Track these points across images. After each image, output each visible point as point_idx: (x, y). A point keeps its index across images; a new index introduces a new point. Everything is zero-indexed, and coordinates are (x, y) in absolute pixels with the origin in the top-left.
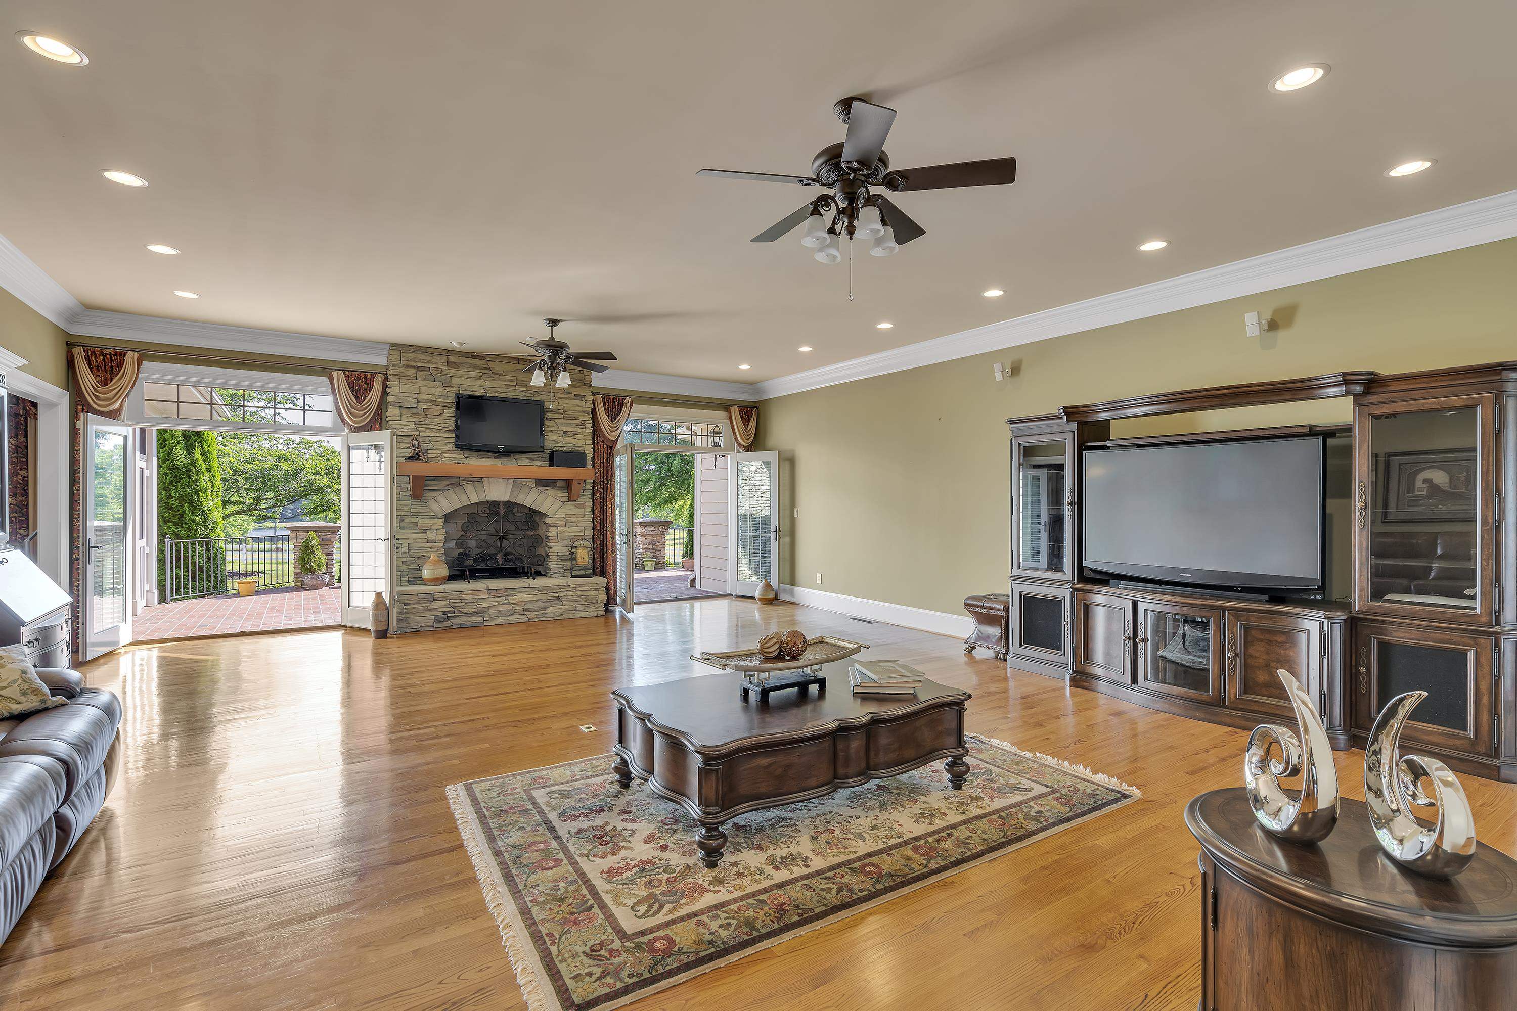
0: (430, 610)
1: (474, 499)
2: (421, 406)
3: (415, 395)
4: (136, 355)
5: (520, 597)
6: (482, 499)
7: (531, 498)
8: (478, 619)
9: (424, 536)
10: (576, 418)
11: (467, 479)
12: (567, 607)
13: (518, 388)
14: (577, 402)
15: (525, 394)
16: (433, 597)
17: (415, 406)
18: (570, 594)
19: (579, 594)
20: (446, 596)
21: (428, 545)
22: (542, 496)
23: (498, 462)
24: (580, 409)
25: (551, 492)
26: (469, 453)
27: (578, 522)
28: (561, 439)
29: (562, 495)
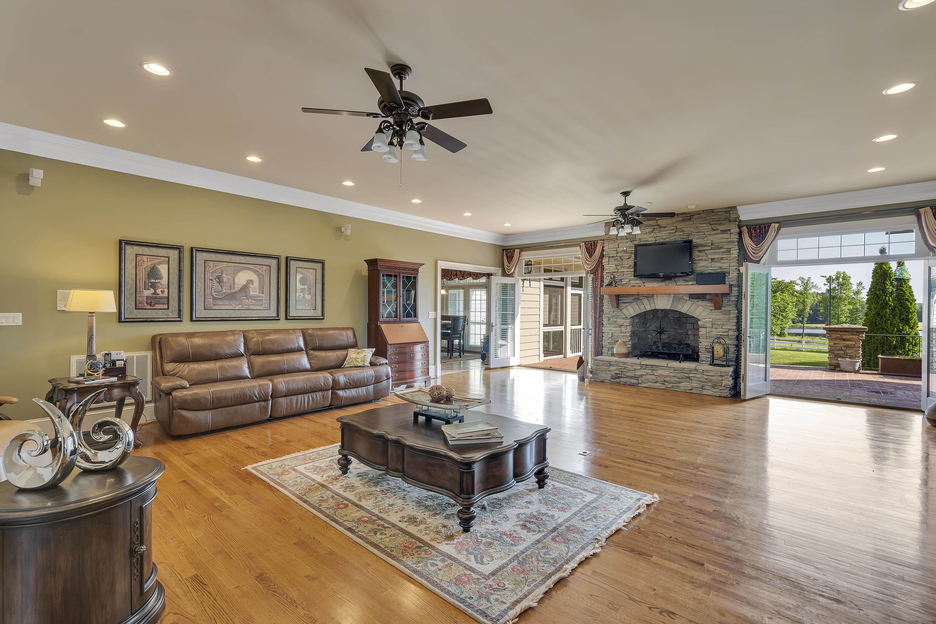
0: (609, 371)
1: (648, 308)
2: (619, 255)
3: (616, 249)
4: (518, 250)
5: (661, 372)
6: (653, 308)
7: (686, 308)
8: (634, 381)
9: (619, 329)
10: (722, 248)
11: (644, 296)
12: (695, 385)
13: (677, 233)
14: (724, 235)
15: (682, 237)
16: (610, 364)
17: (615, 255)
18: (697, 376)
19: (706, 377)
20: (617, 364)
21: (622, 334)
22: (694, 306)
23: (663, 284)
24: (725, 240)
25: (701, 303)
26: (645, 279)
27: (723, 325)
28: (710, 264)
29: (710, 305)
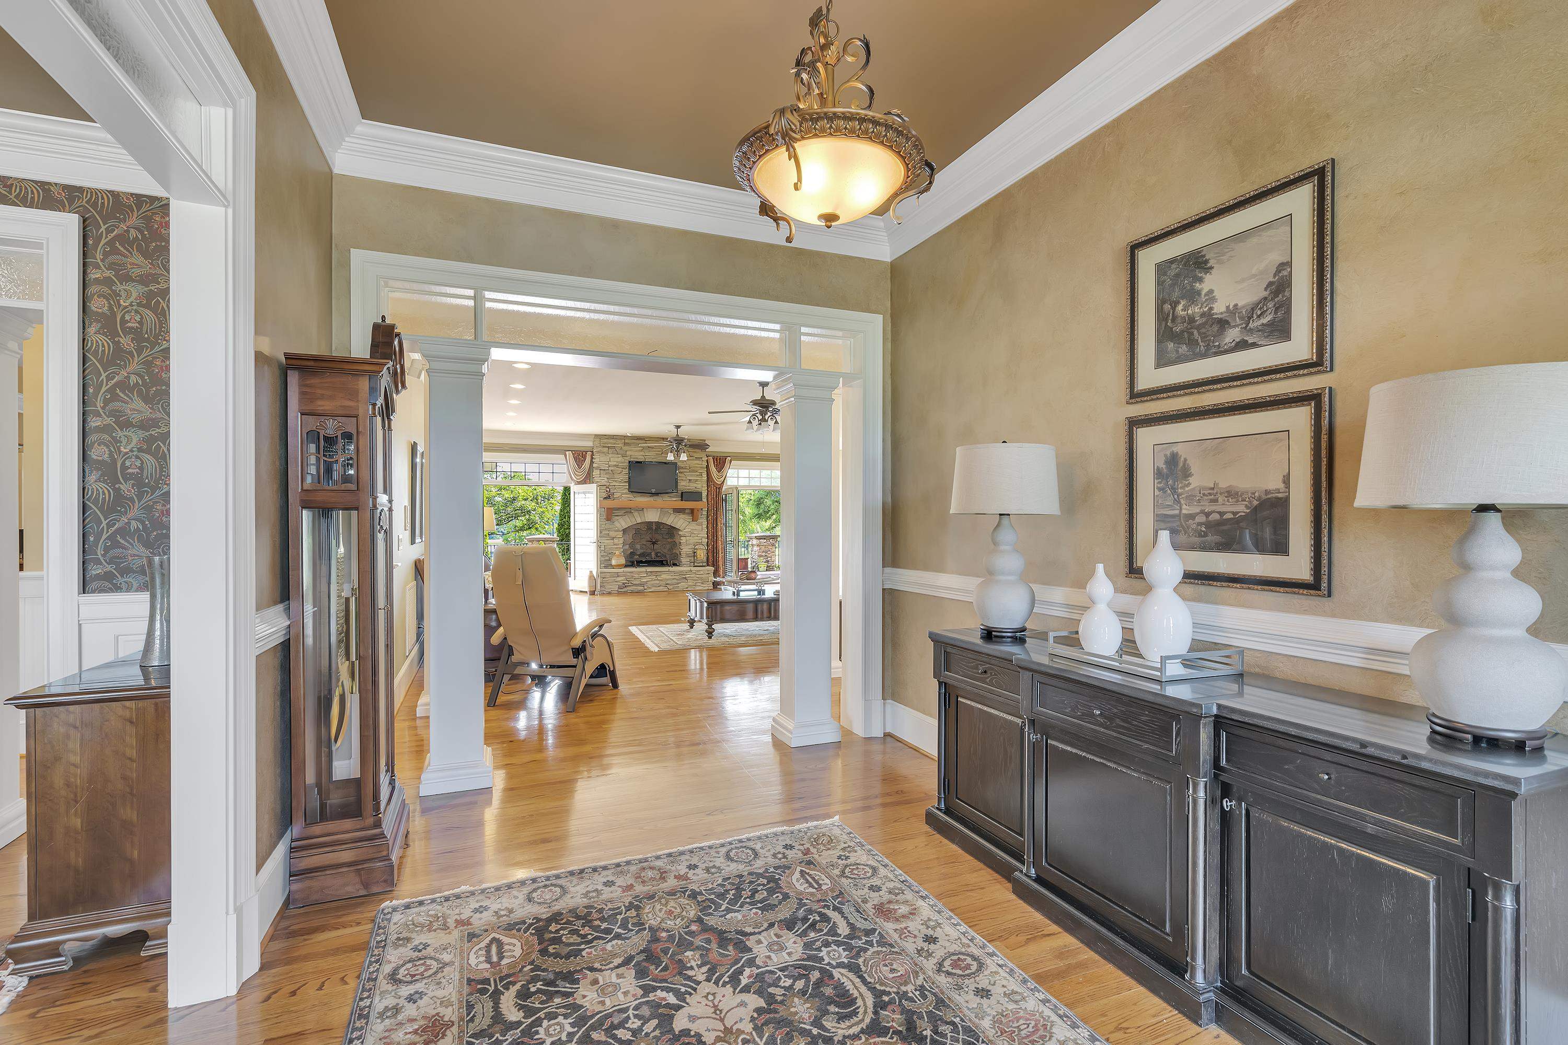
0: (616, 582)
1: (639, 521)
2: (611, 468)
3: (608, 463)
5: (664, 576)
6: (644, 521)
7: (670, 520)
8: (641, 588)
9: (613, 541)
10: (697, 471)
11: (635, 509)
12: (691, 583)
13: (662, 455)
14: (697, 462)
15: (665, 462)
16: (618, 575)
17: (607, 469)
18: (693, 576)
19: (698, 576)
20: (624, 575)
21: (615, 546)
22: (677, 519)
23: (652, 499)
24: (699, 466)
25: (682, 516)
26: (636, 494)
27: (699, 534)
28: (687, 485)
29: (689, 518)
